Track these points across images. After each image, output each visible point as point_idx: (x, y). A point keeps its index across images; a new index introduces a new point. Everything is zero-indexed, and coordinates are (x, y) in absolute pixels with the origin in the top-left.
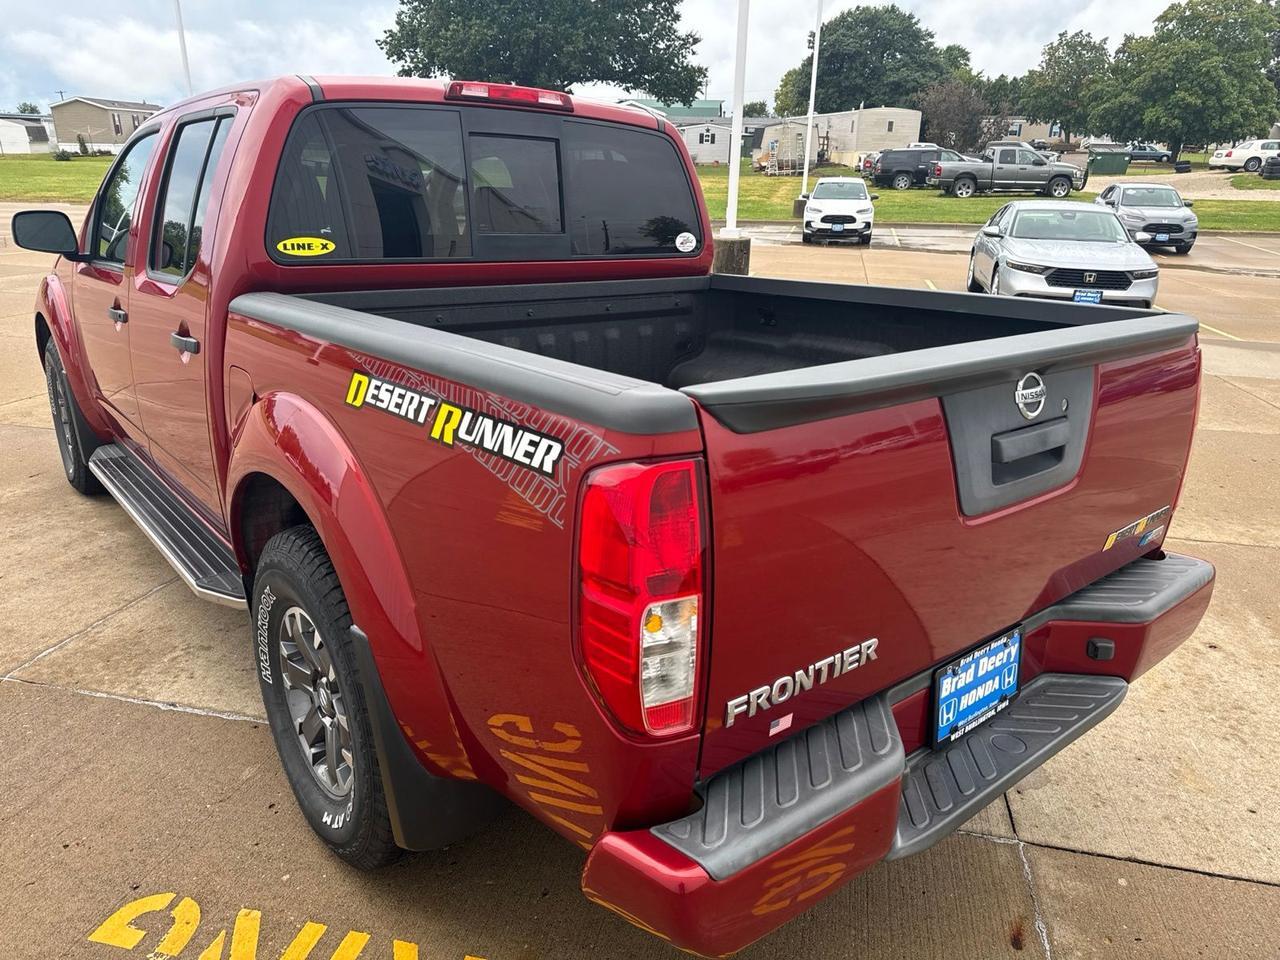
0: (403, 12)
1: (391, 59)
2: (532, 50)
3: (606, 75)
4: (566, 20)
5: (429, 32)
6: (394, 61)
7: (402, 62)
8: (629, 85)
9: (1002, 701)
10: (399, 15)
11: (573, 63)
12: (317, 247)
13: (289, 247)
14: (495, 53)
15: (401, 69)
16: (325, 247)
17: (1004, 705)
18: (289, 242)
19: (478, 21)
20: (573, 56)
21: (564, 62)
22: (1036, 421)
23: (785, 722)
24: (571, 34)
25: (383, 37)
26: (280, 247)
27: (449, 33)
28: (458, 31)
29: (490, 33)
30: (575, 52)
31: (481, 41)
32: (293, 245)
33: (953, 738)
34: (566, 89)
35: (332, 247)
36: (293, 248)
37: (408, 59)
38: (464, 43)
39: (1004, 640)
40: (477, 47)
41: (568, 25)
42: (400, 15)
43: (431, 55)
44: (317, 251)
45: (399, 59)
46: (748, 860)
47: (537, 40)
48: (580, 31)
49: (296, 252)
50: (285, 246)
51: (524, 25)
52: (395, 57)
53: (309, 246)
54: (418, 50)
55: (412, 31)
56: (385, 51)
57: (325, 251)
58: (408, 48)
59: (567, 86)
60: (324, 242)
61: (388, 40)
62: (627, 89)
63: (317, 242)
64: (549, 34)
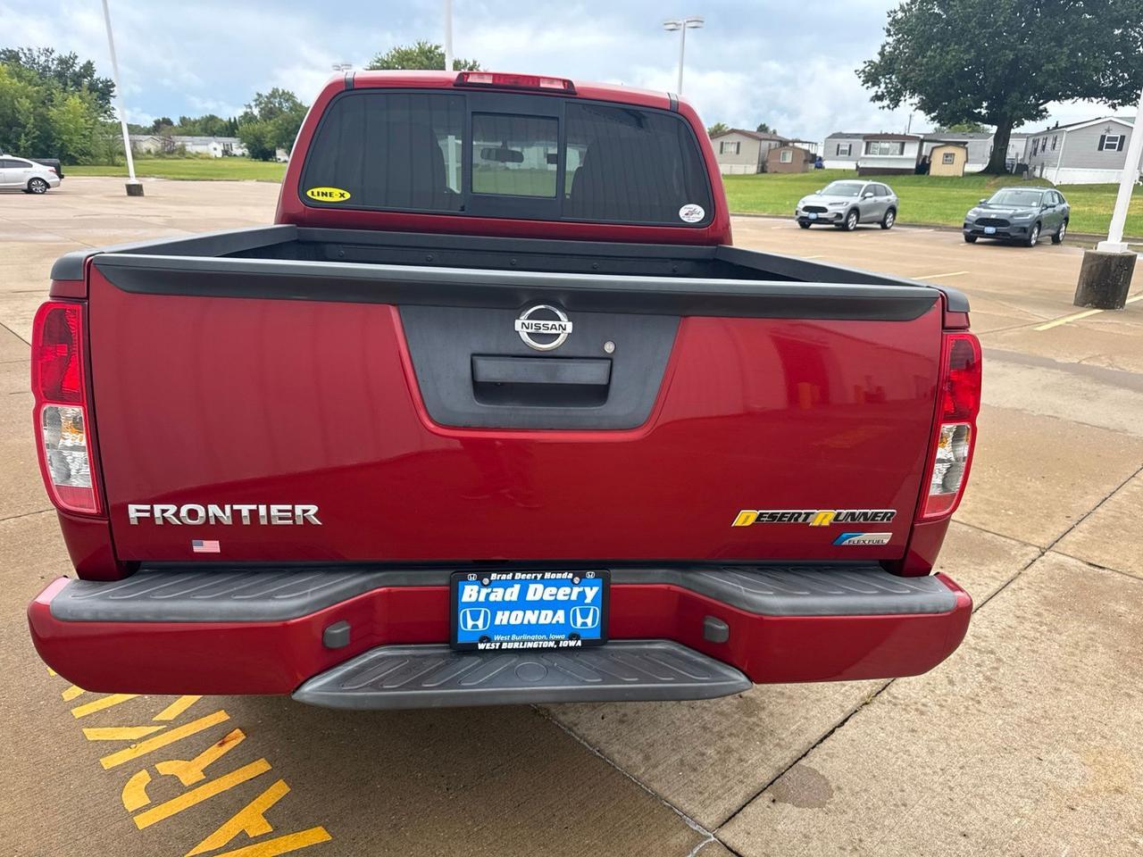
0: (888, 43)
1: (866, 85)
2: (1007, 71)
3: (1090, 92)
4: (1051, 39)
5: (907, 59)
6: (868, 87)
7: (876, 88)
8: (1116, 101)
9: (571, 637)
10: (883, 47)
11: (1050, 82)
12: (336, 195)
13: (316, 194)
14: (971, 74)
15: (874, 94)
16: (342, 195)
17: (572, 643)
18: (315, 190)
19: (956, 47)
20: (1052, 74)
21: (1040, 81)
22: (550, 354)
23: (212, 546)
24: (1055, 53)
25: (861, 67)
26: (309, 193)
27: (925, 60)
28: (934, 57)
29: (967, 57)
30: (1054, 71)
31: (955, 65)
32: (318, 193)
33: (481, 646)
34: (1041, 107)
35: (348, 196)
36: (318, 195)
37: (883, 86)
38: (937, 68)
39: (568, 575)
40: (950, 71)
41: (1052, 44)
42: (885, 46)
43: (904, 81)
44: (336, 198)
45: (873, 85)
46: (87, 616)
47: (1016, 60)
48: (1065, 49)
49: (320, 198)
50: (313, 192)
51: (1004, 47)
52: (870, 84)
53: (330, 194)
54: (893, 77)
55: (891, 60)
56: (862, 79)
57: (342, 199)
58: (884, 76)
59: (1042, 104)
60: (342, 192)
61: (867, 70)
62: (1114, 106)
63: (336, 192)
64: (1030, 54)
